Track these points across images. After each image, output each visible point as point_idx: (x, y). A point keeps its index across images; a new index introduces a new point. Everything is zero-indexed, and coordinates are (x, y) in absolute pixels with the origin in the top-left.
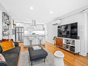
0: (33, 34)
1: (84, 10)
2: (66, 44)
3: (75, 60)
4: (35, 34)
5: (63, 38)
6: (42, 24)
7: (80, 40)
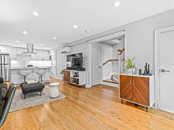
0: (29, 66)
1: (87, 41)
2: (73, 77)
3: (80, 92)
4: (32, 66)
5: (71, 71)
6: (46, 49)
7: (85, 71)
